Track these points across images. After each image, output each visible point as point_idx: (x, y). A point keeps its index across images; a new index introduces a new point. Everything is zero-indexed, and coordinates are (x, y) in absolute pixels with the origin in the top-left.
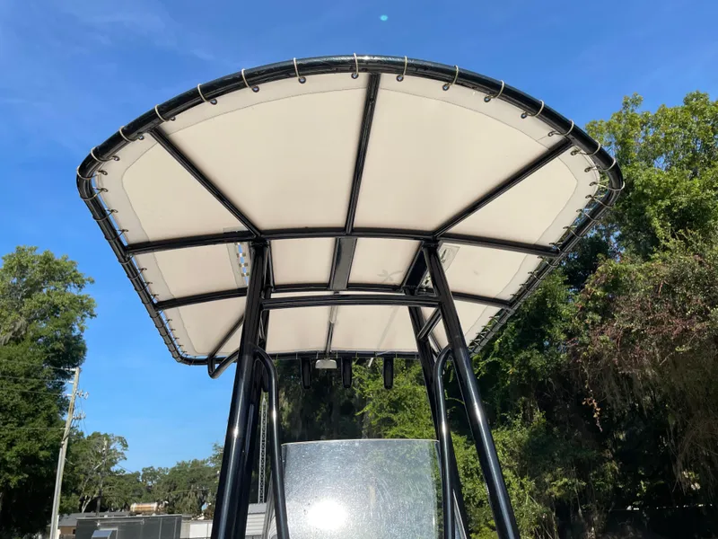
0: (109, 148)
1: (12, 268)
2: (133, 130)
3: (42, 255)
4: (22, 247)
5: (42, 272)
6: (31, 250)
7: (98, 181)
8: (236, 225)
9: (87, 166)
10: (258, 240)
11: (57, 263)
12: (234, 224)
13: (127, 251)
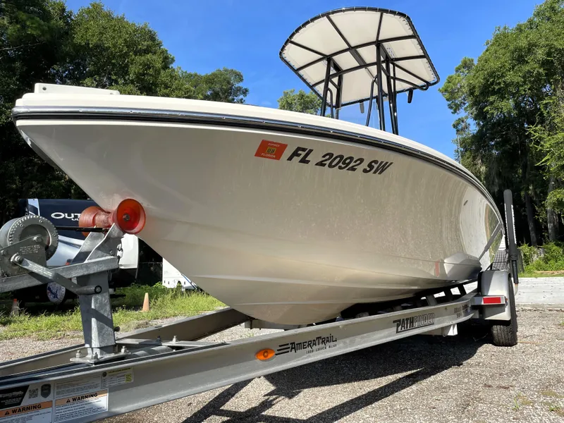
0: (283, 49)
1: (284, 106)
2: (286, 44)
3: (298, 94)
4: (286, 91)
5: (300, 105)
6: (291, 92)
7: (284, 56)
8: (320, 57)
9: (281, 53)
10: (329, 59)
11: (308, 97)
12: (319, 57)
13: (296, 71)
